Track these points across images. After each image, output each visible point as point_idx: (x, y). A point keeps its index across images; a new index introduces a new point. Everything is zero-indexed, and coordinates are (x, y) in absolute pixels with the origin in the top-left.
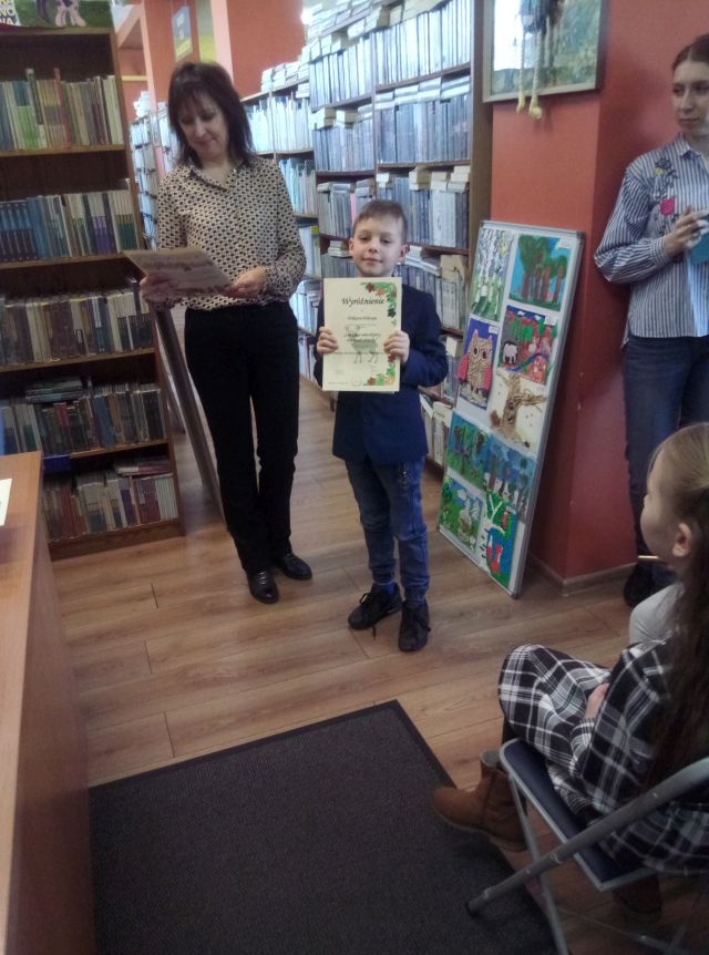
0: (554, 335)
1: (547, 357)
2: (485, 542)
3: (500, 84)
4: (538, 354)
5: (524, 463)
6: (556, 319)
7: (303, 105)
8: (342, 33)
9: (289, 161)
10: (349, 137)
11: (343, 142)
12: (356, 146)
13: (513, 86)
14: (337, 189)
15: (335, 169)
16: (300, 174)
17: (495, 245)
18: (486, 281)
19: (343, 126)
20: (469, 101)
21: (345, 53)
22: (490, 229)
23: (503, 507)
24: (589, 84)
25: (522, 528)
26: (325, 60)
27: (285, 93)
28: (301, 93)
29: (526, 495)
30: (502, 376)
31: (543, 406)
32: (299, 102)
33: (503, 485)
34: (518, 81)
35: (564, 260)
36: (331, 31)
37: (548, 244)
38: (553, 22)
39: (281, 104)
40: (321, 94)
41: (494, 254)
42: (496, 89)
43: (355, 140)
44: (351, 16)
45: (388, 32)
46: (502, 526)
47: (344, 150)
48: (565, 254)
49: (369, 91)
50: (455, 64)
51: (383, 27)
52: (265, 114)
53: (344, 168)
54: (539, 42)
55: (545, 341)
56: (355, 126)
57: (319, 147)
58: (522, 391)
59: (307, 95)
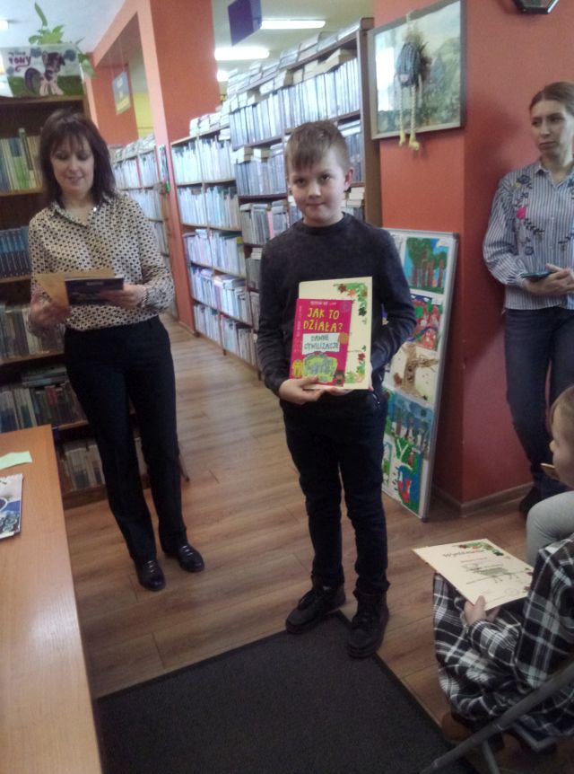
0: (441, 312)
1: (436, 329)
2: (396, 477)
3: (385, 124)
4: (429, 327)
5: (424, 412)
6: (441, 300)
7: (225, 145)
8: (255, 90)
9: (215, 188)
10: (264, 169)
11: (259, 173)
12: (271, 175)
13: (395, 127)
14: (255, 208)
15: (254, 193)
16: (225, 198)
19: (260, 161)
20: (361, 139)
21: (258, 106)
23: (409, 450)
24: (455, 123)
25: (426, 465)
26: (242, 111)
27: (210, 137)
28: (224, 136)
29: (427, 438)
31: (436, 368)
32: (221, 143)
33: (408, 432)
34: (399, 122)
35: (443, 255)
36: (246, 89)
37: (430, 243)
38: (424, 79)
39: (207, 145)
40: (240, 137)
42: (381, 129)
43: (270, 171)
44: (262, 77)
45: (292, 89)
46: (410, 464)
47: (261, 179)
48: (445, 250)
49: (280, 133)
50: (348, 112)
51: (289, 85)
52: (194, 153)
53: (261, 192)
54: (413, 94)
55: (434, 317)
56: (269, 160)
57: (240, 176)
58: (418, 357)
59: (228, 138)
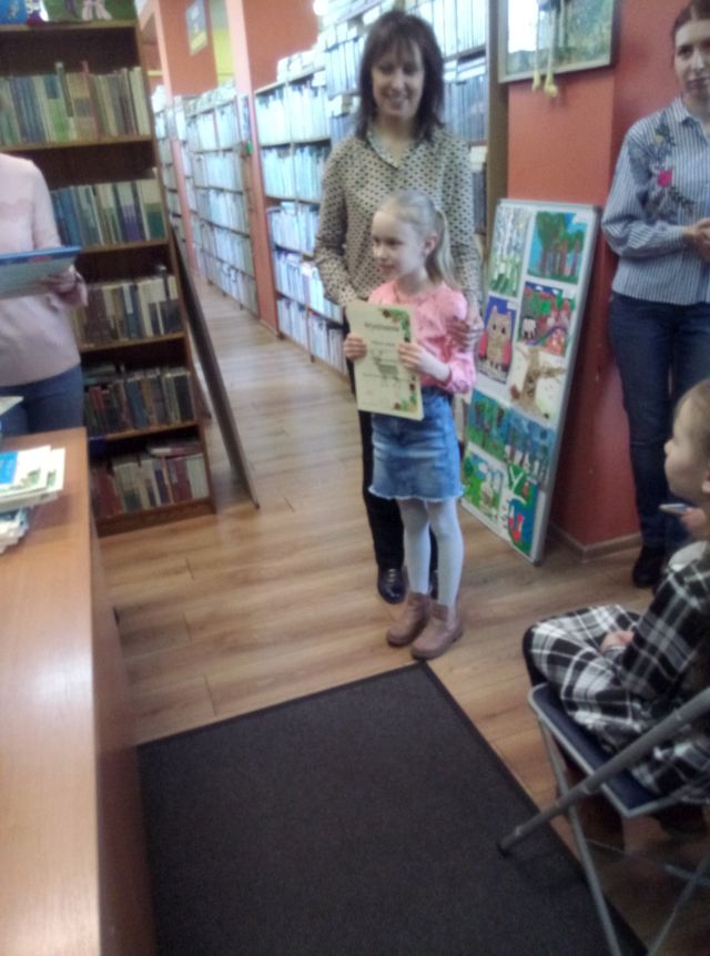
0: (572, 307)
1: (565, 330)
2: (506, 512)
3: (516, 64)
4: (556, 327)
5: (544, 434)
6: (574, 292)
7: (319, 92)
8: (357, 19)
9: (307, 149)
13: (528, 65)
16: (318, 162)
17: (513, 221)
18: (505, 257)
20: (485, 82)
22: (507, 208)
23: (524, 478)
24: (604, 60)
25: (543, 500)
26: (341, 47)
27: (301, 82)
28: (318, 81)
29: (546, 465)
30: (521, 350)
31: (562, 378)
32: (315, 90)
33: (523, 457)
34: (533, 61)
35: (580, 235)
36: (347, 18)
37: (564, 219)
38: (567, 1)
39: (297, 93)
40: (338, 82)
41: (512, 231)
42: (511, 69)
44: (366, 2)
46: (524, 496)
48: (581, 228)
50: (471, 46)
52: (282, 103)
54: (553, 21)
55: (563, 314)
57: (336, 133)
58: (541, 364)
59: (323, 83)
